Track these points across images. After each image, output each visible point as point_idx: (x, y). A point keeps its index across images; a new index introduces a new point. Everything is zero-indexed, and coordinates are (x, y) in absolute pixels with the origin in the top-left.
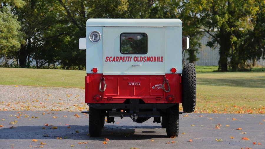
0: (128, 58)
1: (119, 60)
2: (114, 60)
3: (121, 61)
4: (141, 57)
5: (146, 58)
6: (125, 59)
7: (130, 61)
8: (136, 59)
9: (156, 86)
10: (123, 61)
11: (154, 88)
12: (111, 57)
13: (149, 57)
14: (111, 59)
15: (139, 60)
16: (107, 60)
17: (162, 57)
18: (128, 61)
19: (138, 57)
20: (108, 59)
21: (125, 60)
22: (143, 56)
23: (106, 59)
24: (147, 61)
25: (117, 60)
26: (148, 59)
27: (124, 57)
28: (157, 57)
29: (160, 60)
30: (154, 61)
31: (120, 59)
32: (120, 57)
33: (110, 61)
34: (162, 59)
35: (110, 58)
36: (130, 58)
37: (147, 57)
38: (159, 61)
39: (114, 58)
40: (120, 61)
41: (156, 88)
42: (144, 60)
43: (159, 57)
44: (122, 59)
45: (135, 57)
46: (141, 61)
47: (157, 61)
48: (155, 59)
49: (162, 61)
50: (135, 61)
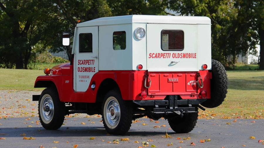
0: (167, 55)
1: (160, 57)
2: (156, 57)
3: (162, 57)
4: (178, 54)
5: (182, 55)
6: (165, 56)
7: (169, 58)
8: (174, 56)
9: (191, 82)
10: (164, 58)
11: (189, 84)
12: (154, 54)
13: (185, 54)
14: (154, 56)
15: (177, 56)
16: (150, 57)
17: (195, 54)
18: (168, 58)
19: (176, 54)
20: (151, 56)
21: (165, 57)
22: (180, 52)
23: (150, 55)
24: (183, 58)
25: (158, 57)
26: (184, 56)
27: (164, 54)
29: (194, 57)
30: (189, 58)
31: (161, 56)
32: (162, 54)
33: (153, 58)
34: (195, 56)
35: (152, 55)
36: (169, 55)
37: (183, 54)
38: (193, 58)
39: (156, 54)
40: (161, 58)
41: (190, 84)
43: (193, 54)
44: (163, 55)
45: (174, 54)
46: (178, 58)
47: (192, 58)
48: (190, 56)
49: (195, 58)
50: (174, 58)
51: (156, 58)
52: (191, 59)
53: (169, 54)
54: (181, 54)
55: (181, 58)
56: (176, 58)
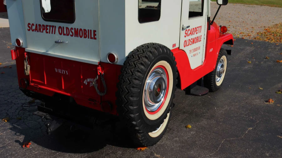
0: (51, 28)
2: (36, 29)
3: (45, 31)
4: (67, 28)
5: (73, 31)
6: (49, 29)
7: (55, 33)
9: (88, 80)
11: (86, 83)
12: (33, 25)
13: (78, 29)
14: (34, 28)
15: (65, 32)
16: (29, 29)
17: (95, 31)
18: (52, 33)
19: (63, 27)
20: (30, 27)
21: (48, 31)
22: (70, 26)
24: (75, 36)
25: (40, 30)
26: (77, 33)
27: (47, 26)
28: (88, 30)
29: (93, 36)
30: (85, 37)
31: (43, 29)
32: (43, 25)
33: (33, 31)
34: (95, 35)
36: (54, 28)
37: (75, 29)
38: (91, 38)
39: (37, 25)
40: (43, 32)
41: (89, 83)
42: (72, 34)
43: (91, 30)
44: (45, 28)
45: (60, 27)
46: (68, 35)
47: (89, 38)
48: (85, 34)
49: (95, 39)
50: (61, 34)
51: (37, 32)
52: (88, 41)
53: (53, 26)
54: (72, 29)
55: (72, 36)
56: (64, 35)
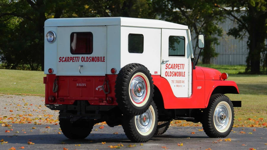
0: (76, 58)
1: (69, 60)
2: (65, 60)
3: (71, 61)
4: (87, 57)
5: (91, 59)
7: (78, 61)
8: (83, 60)
9: (99, 87)
10: (73, 61)
11: (97, 89)
13: (94, 57)
14: (64, 59)
15: (86, 60)
16: (60, 61)
17: (104, 57)
18: (77, 61)
19: (85, 57)
21: (74, 60)
22: (89, 56)
23: (60, 59)
24: (92, 62)
25: (68, 60)
26: (93, 59)
27: (74, 57)
28: (100, 57)
29: (103, 60)
30: (98, 61)
31: (71, 60)
32: (71, 57)
33: (63, 61)
34: (104, 59)
35: (62, 59)
36: (78, 58)
37: (92, 57)
38: (102, 61)
39: (66, 58)
40: (70, 62)
41: (99, 89)
43: (102, 57)
44: (72, 59)
45: (82, 57)
46: (87, 61)
47: (100, 61)
48: (98, 59)
50: (82, 61)
51: (66, 62)
52: (100, 63)
53: (78, 57)
54: (90, 57)
55: (90, 61)
56: (85, 61)
